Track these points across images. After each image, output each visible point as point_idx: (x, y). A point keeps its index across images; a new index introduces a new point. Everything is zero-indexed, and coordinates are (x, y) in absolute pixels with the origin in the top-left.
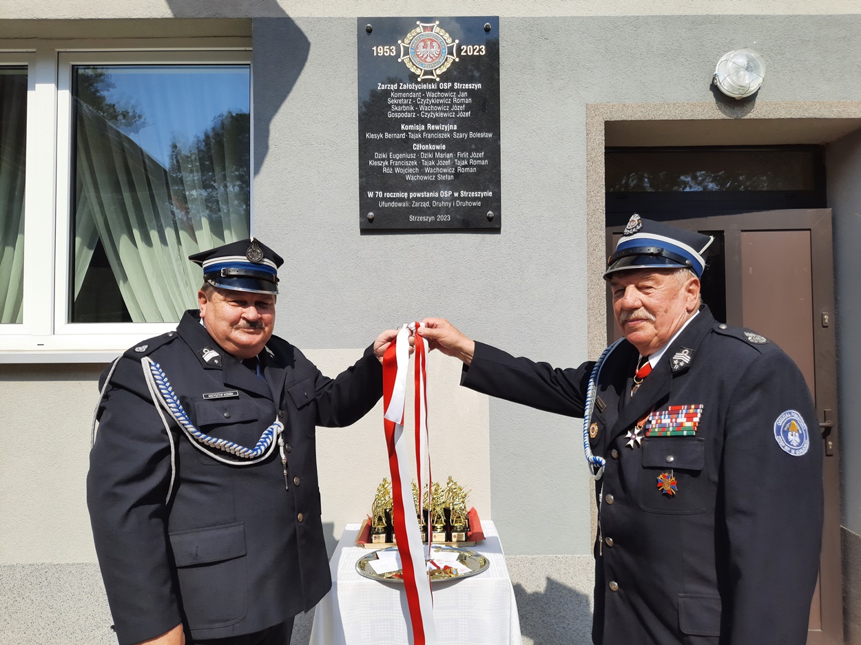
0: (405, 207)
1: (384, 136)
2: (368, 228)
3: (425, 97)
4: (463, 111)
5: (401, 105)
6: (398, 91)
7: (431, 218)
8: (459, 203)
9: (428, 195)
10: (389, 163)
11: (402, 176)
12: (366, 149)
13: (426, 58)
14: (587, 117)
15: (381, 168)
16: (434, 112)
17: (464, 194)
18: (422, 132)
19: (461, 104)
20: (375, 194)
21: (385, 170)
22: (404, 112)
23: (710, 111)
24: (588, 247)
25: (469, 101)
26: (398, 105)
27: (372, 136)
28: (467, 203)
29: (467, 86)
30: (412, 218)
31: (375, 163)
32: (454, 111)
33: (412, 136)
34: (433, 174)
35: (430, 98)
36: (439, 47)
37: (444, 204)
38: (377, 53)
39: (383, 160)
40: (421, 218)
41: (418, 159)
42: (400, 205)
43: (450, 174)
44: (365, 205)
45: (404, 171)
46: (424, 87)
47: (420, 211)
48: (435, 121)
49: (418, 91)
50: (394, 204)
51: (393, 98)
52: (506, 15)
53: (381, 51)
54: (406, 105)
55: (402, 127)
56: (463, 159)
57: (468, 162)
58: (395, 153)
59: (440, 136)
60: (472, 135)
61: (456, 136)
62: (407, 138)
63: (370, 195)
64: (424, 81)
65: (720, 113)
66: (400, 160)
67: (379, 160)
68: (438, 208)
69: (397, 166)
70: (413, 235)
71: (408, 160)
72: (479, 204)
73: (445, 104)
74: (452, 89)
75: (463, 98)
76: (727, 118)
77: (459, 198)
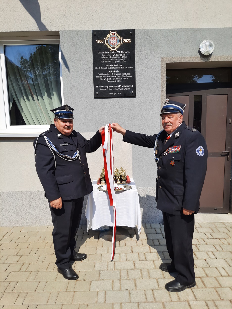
0: (108, 90)
1: (101, 68)
2: (97, 97)
3: (113, 56)
4: (124, 60)
5: (106, 58)
6: (104, 54)
7: (115, 94)
8: (123, 89)
9: (114, 86)
10: (102, 77)
11: (106, 81)
12: (95, 73)
13: (113, 43)
14: (161, 61)
15: (100, 78)
16: (115, 60)
17: (125, 86)
18: (112, 67)
19: (123, 58)
20: (98, 86)
21: (101, 79)
22: (107, 61)
23: (198, 59)
24: (161, 102)
25: (126, 57)
26: (105, 59)
27: (97, 68)
28: (126, 89)
29: (125, 52)
30: (109, 94)
31: (98, 77)
32: (121, 60)
33: (109, 68)
34: (115, 80)
35: (114, 56)
36: (117, 40)
37: (119, 89)
38: (98, 42)
39: (101, 76)
40: (112, 94)
41: (111, 75)
42: (106, 90)
43: (120, 80)
44: (96, 90)
45: (107, 79)
46: (112, 53)
47: (112, 92)
48: (116, 64)
49: (111, 54)
50: (104, 89)
51: (103, 56)
52: (137, 29)
53: (99, 41)
54: (107, 58)
55: (106, 65)
56: (124, 75)
57: (126, 76)
58: (104, 74)
59: (117, 68)
60: (127, 68)
61: (122, 68)
62: (108, 69)
63: (97, 87)
64: (112, 51)
65: (201, 60)
66: (106, 76)
67: (99, 76)
68: (117, 90)
69: (105, 78)
70: (110, 99)
71: (108, 76)
72: (129, 89)
73: (119, 58)
74: (121, 53)
75: (124, 56)
76: (203, 61)
77: (123, 87)
